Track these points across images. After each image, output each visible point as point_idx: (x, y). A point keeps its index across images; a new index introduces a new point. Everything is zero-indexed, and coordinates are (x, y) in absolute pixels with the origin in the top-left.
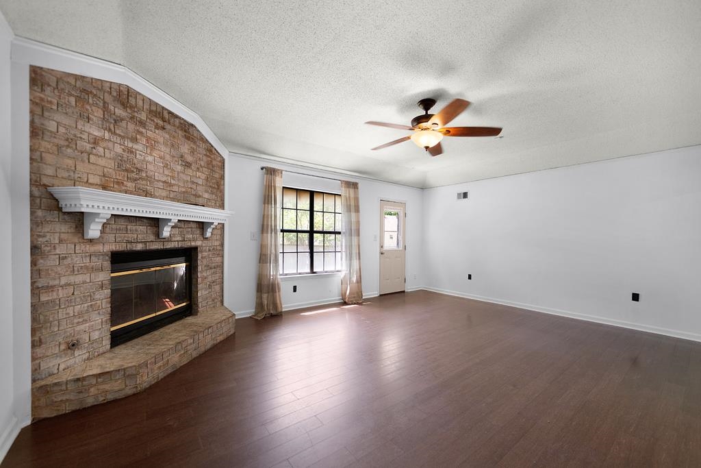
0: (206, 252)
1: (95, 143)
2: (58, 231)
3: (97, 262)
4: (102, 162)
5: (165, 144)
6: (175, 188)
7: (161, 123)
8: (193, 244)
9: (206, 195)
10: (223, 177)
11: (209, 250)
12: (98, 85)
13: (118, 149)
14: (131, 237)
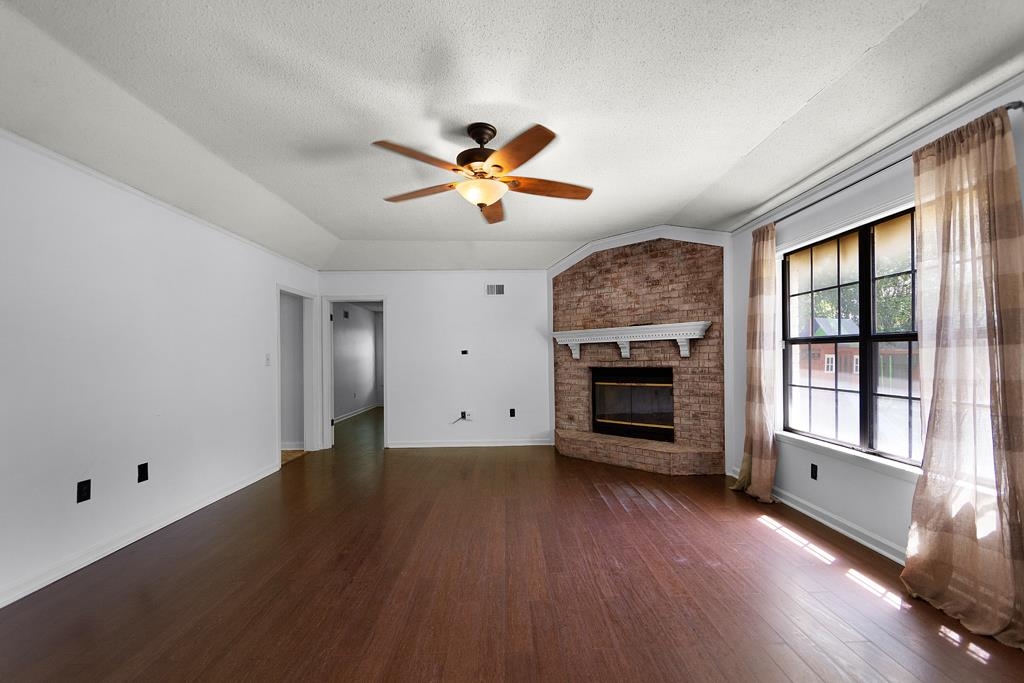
0: (685, 372)
1: (579, 301)
2: (563, 355)
3: (581, 373)
4: (583, 311)
5: (628, 276)
6: (641, 311)
7: (623, 260)
8: (664, 364)
9: (687, 307)
11: (693, 373)
13: (592, 299)
14: (601, 357)
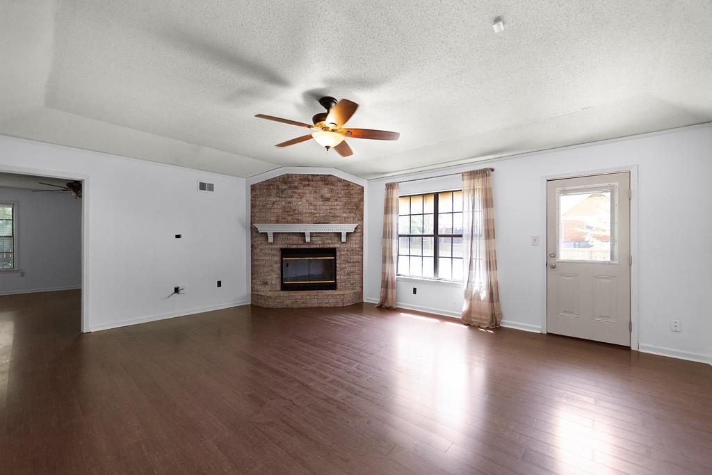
0: (343, 251)
1: (274, 204)
2: (260, 240)
3: (275, 252)
4: (276, 211)
5: (310, 193)
6: (317, 215)
7: (307, 183)
8: (332, 246)
9: (344, 215)
10: (362, 200)
11: (348, 250)
12: (274, 180)
13: (283, 203)
14: (289, 242)
